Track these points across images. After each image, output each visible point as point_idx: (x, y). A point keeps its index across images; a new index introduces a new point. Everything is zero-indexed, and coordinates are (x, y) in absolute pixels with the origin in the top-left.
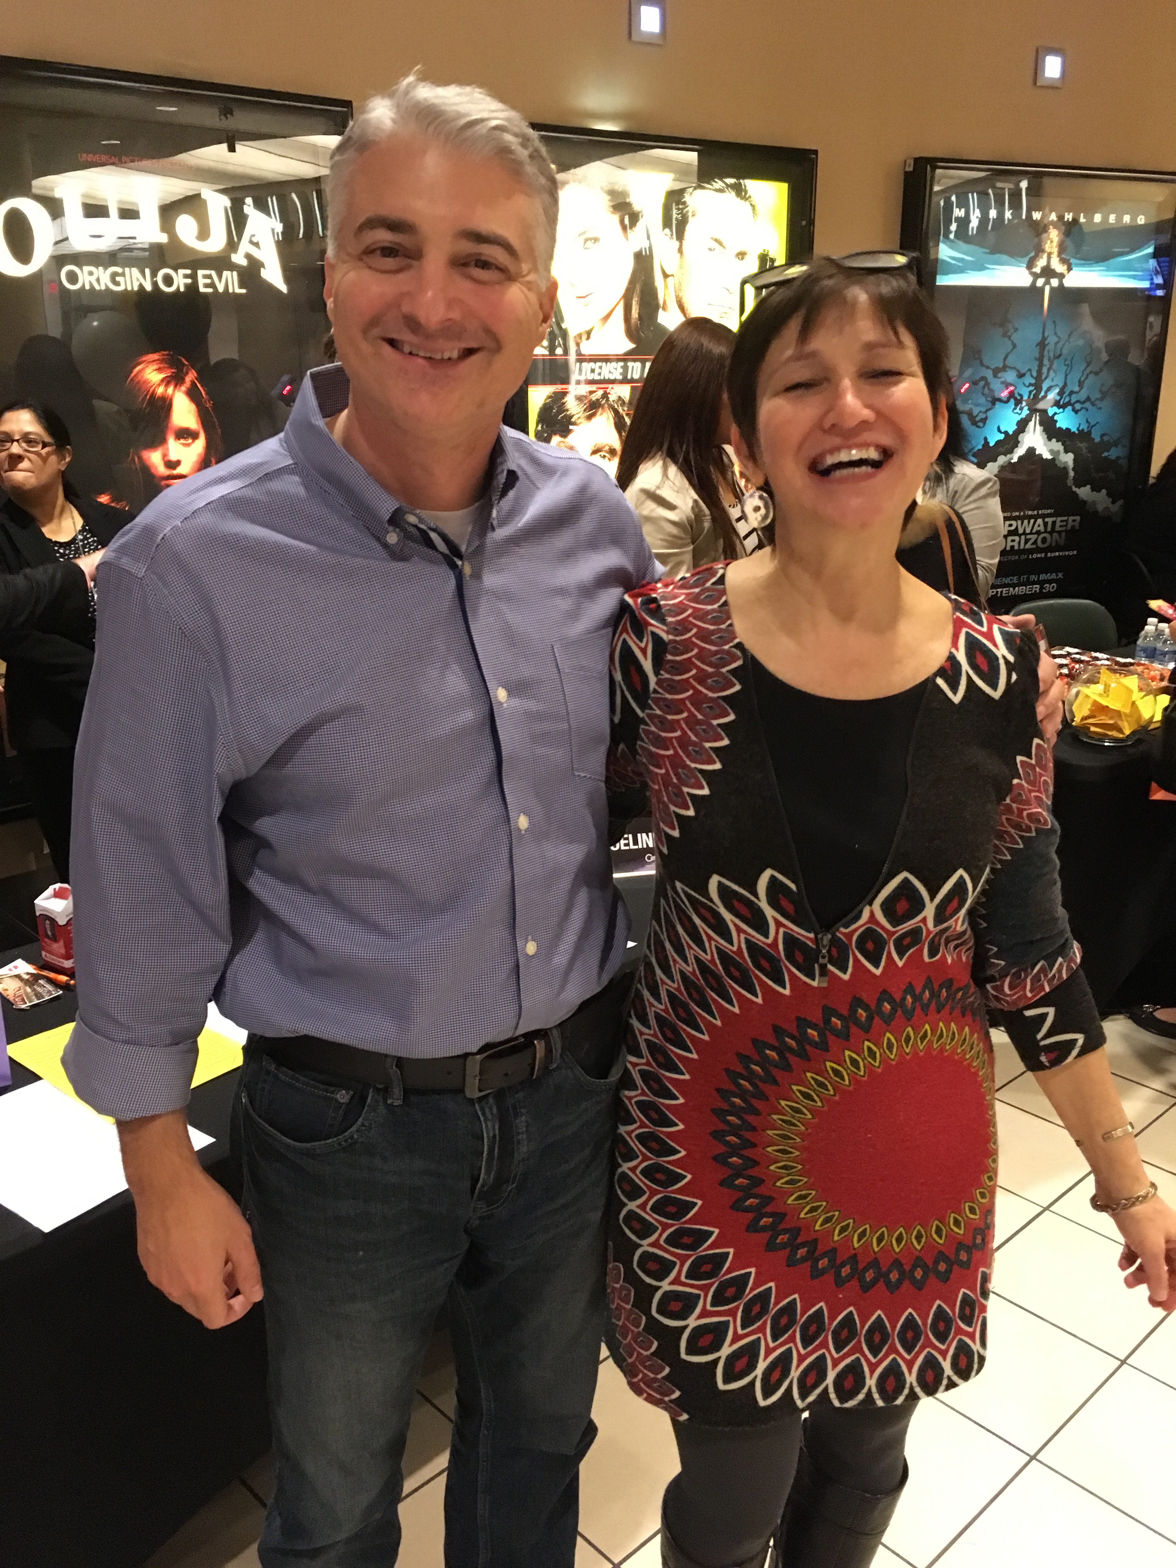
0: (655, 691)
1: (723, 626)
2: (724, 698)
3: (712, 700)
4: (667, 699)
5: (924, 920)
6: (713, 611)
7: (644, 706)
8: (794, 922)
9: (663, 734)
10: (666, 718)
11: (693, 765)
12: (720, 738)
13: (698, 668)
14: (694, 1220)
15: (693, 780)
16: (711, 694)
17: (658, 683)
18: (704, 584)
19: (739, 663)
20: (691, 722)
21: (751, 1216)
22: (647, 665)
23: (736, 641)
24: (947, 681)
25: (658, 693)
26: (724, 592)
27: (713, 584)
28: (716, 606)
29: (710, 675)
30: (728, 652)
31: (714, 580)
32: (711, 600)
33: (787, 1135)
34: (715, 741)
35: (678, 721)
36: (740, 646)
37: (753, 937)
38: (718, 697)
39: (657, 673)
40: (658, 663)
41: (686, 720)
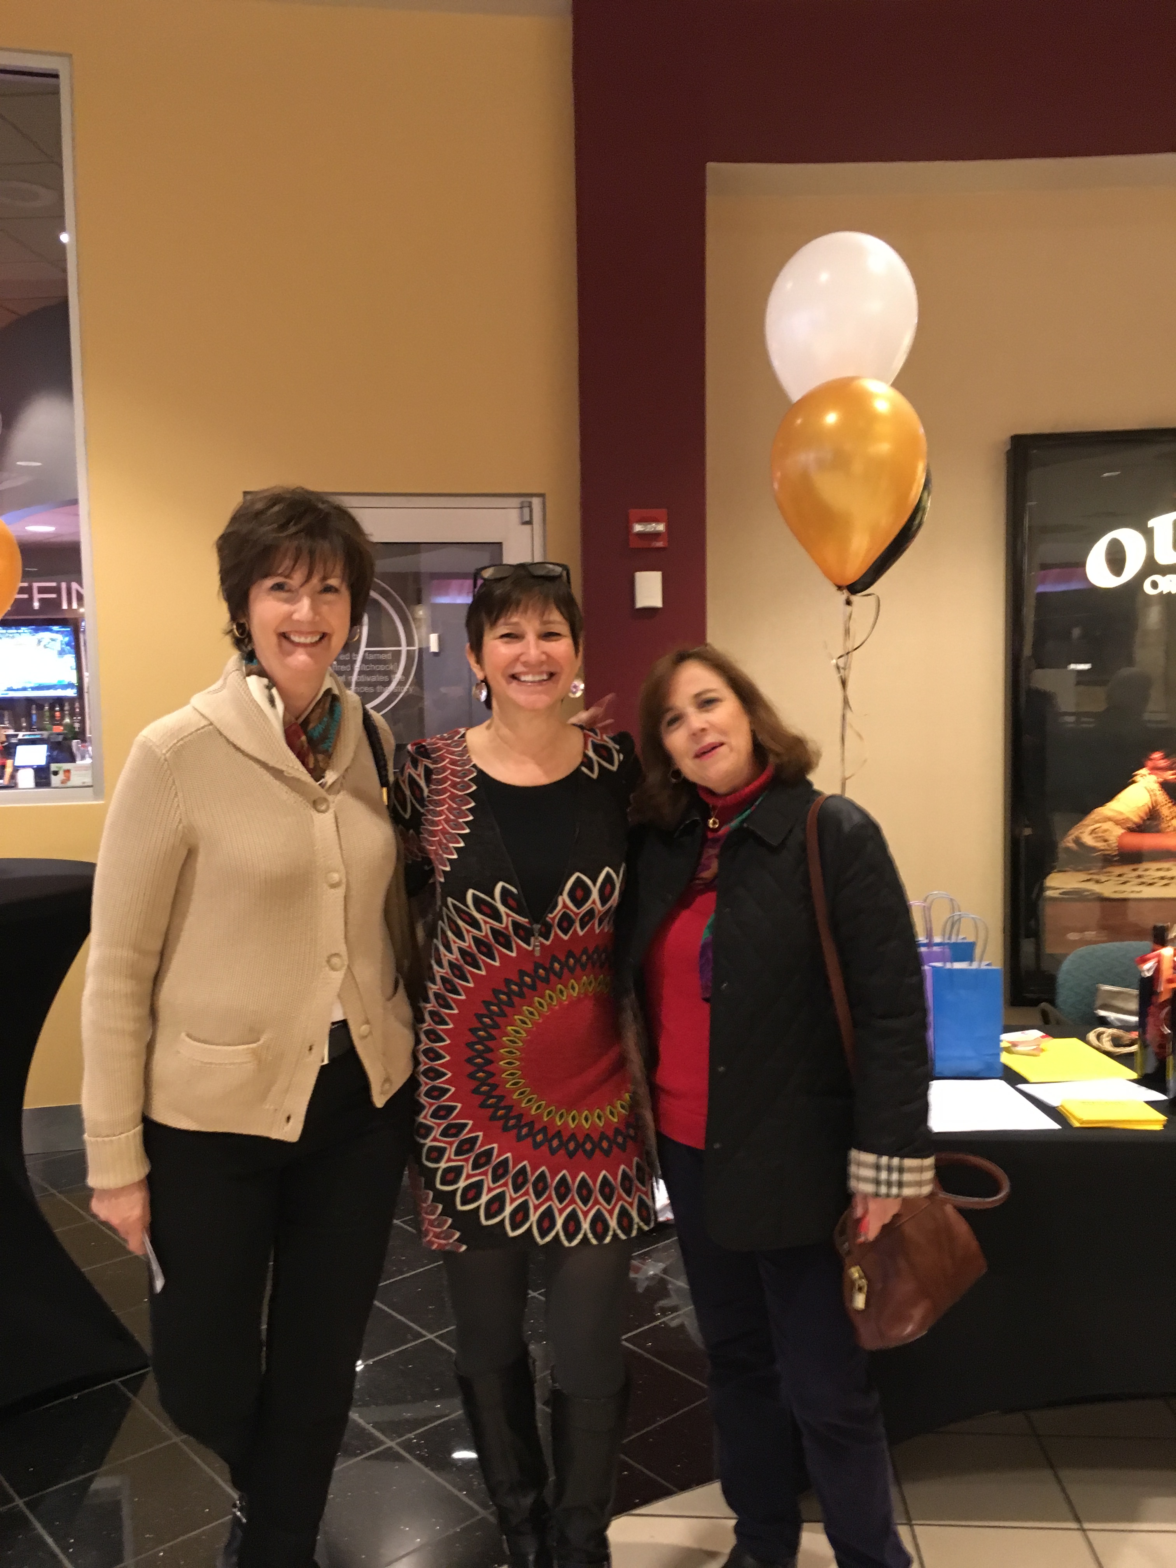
0: (428, 797)
1: (465, 758)
2: (468, 795)
3: (461, 796)
4: (435, 800)
5: (594, 902)
6: (459, 751)
7: (423, 806)
8: (517, 913)
9: (435, 819)
10: (436, 810)
11: (454, 831)
12: (467, 816)
13: (451, 780)
14: (457, 1117)
15: (454, 840)
16: (460, 793)
17: (430, 792)
18: (453, 738)
19: (475, 774)
20: (450, 809)
21: (492, 1110)
22: (422, 783)
23: (472, 763)
24: (586, 767)
25: (430, 797)
26: (465, 741)
27: (459, 738)
28: (460, 749)
29: (459, 783)
30: (468, 770)
31: (459, 736)
32: (457, 746)
33: (512, 1051)
34: (465, 818)
35: (442, 810)
36: (474, 766)
37: (494, 925)
38: (465, 794)
39: (428, 786)
40: (428, 780)
41: (447, 809)
